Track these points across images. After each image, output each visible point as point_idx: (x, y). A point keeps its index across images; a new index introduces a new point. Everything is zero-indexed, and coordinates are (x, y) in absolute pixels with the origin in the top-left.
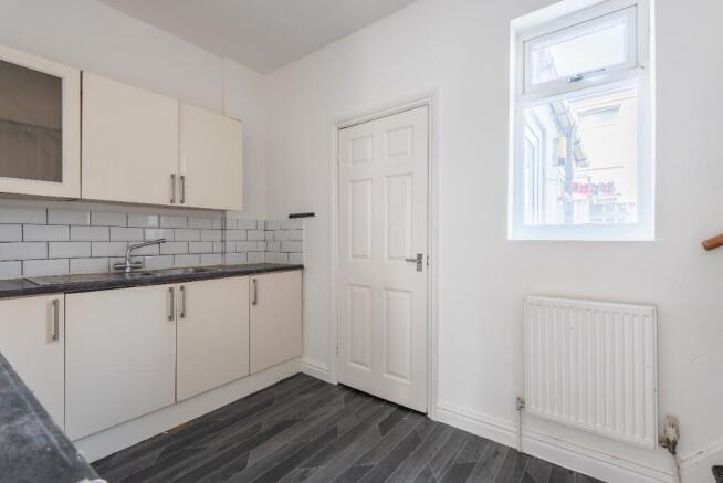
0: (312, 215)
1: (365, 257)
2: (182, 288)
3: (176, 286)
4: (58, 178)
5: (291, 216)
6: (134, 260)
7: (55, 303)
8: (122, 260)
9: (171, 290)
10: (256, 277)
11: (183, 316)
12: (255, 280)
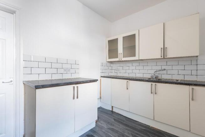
2: (155, 84)
4: (135, 56)
6: (156, 75)
8: (153, 75)
9: (152, 84)
11: (156, 94)
12: (193, 89)
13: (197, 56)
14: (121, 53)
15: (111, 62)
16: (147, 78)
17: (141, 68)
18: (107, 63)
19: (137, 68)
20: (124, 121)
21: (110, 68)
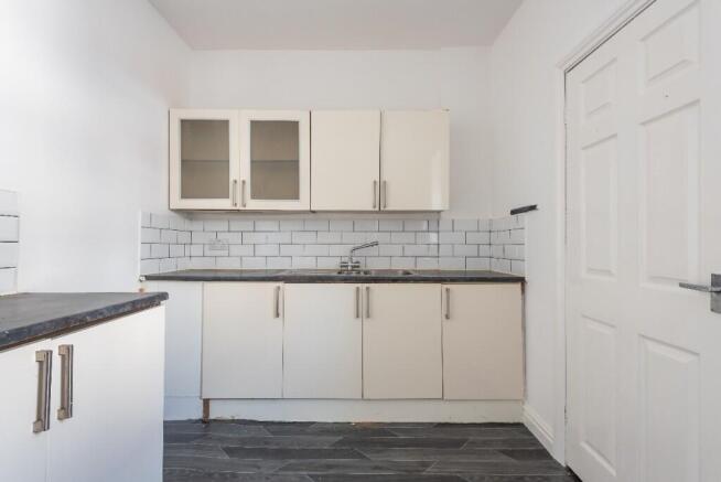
0: (533, 208)
1: (609, 273)
2: (368, 288)
3: (363, 286)
4: (296, 196)
5: (513, 212)
6: (355, 259)
7: (279, 288)
8: (346, 259)
9: (358, 288)
10: (449, 286)
11: (368, 316)
12: (447, 290)
13: (439, 212)
14: (244, 182)
15: (189, 214)
16: (334, 270)
17: (310, 237)
18: (173, 214)
19: (297, 238)
20: (266, 443)
21: (184, 237)
